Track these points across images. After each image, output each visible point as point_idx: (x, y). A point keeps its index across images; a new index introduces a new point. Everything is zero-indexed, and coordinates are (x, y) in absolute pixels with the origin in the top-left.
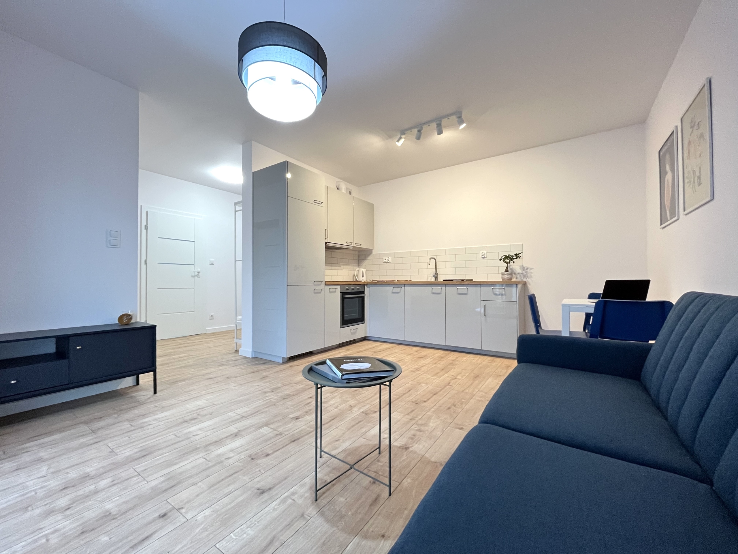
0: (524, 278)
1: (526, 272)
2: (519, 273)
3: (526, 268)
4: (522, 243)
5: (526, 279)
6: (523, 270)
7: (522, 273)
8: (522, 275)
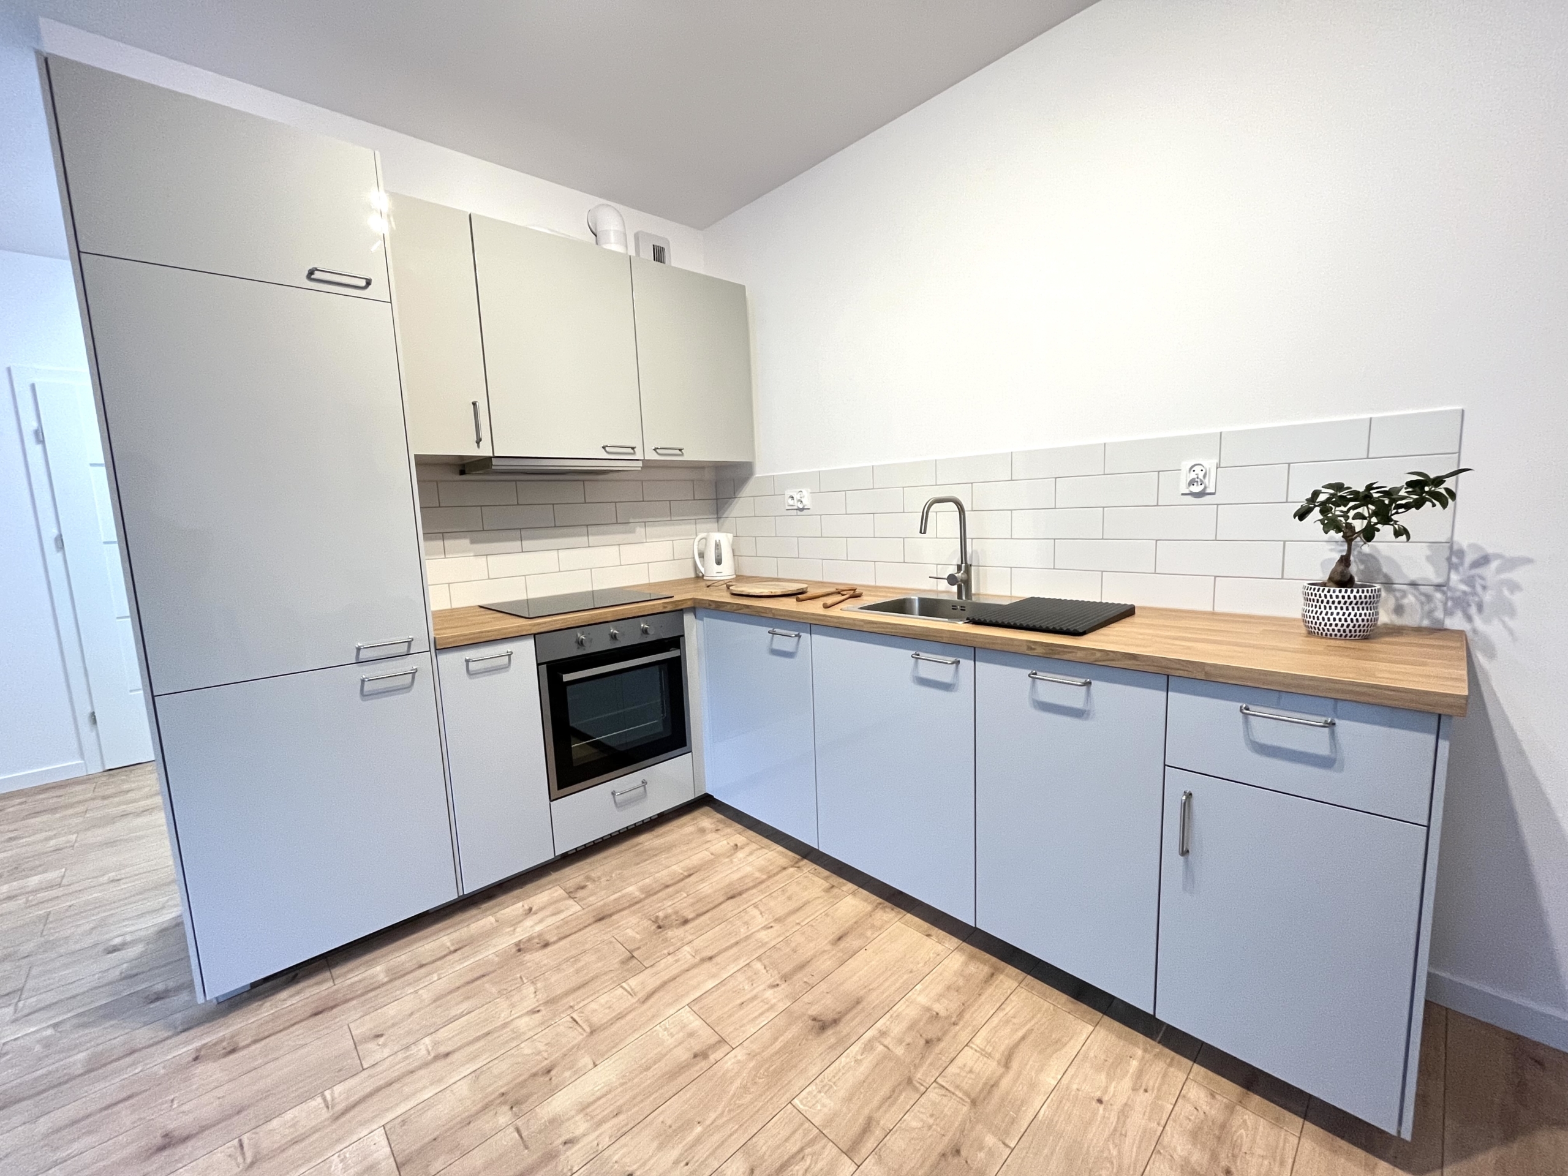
0: (1448, 613)
1: (1470, 581)
2: (1414, 584)
3: (1469, 559)
4: (1460, 407)
5: (1469, 619)
6: (1452, 566)
7: (1438, 587)
8: (1438, 596)
